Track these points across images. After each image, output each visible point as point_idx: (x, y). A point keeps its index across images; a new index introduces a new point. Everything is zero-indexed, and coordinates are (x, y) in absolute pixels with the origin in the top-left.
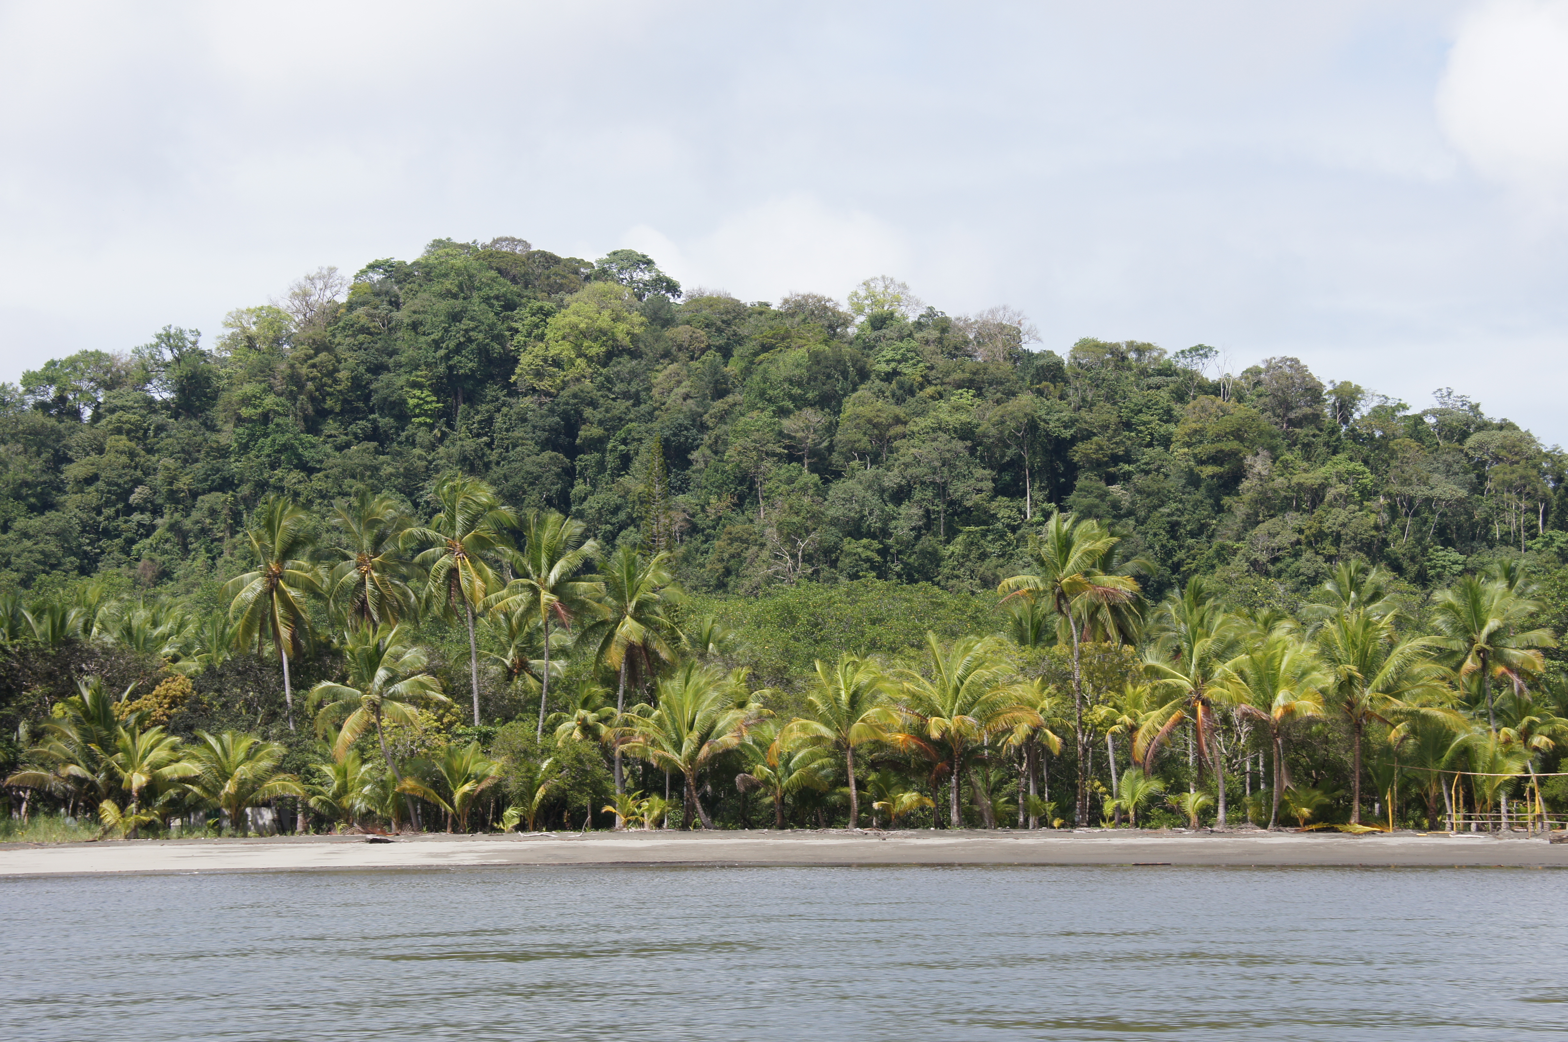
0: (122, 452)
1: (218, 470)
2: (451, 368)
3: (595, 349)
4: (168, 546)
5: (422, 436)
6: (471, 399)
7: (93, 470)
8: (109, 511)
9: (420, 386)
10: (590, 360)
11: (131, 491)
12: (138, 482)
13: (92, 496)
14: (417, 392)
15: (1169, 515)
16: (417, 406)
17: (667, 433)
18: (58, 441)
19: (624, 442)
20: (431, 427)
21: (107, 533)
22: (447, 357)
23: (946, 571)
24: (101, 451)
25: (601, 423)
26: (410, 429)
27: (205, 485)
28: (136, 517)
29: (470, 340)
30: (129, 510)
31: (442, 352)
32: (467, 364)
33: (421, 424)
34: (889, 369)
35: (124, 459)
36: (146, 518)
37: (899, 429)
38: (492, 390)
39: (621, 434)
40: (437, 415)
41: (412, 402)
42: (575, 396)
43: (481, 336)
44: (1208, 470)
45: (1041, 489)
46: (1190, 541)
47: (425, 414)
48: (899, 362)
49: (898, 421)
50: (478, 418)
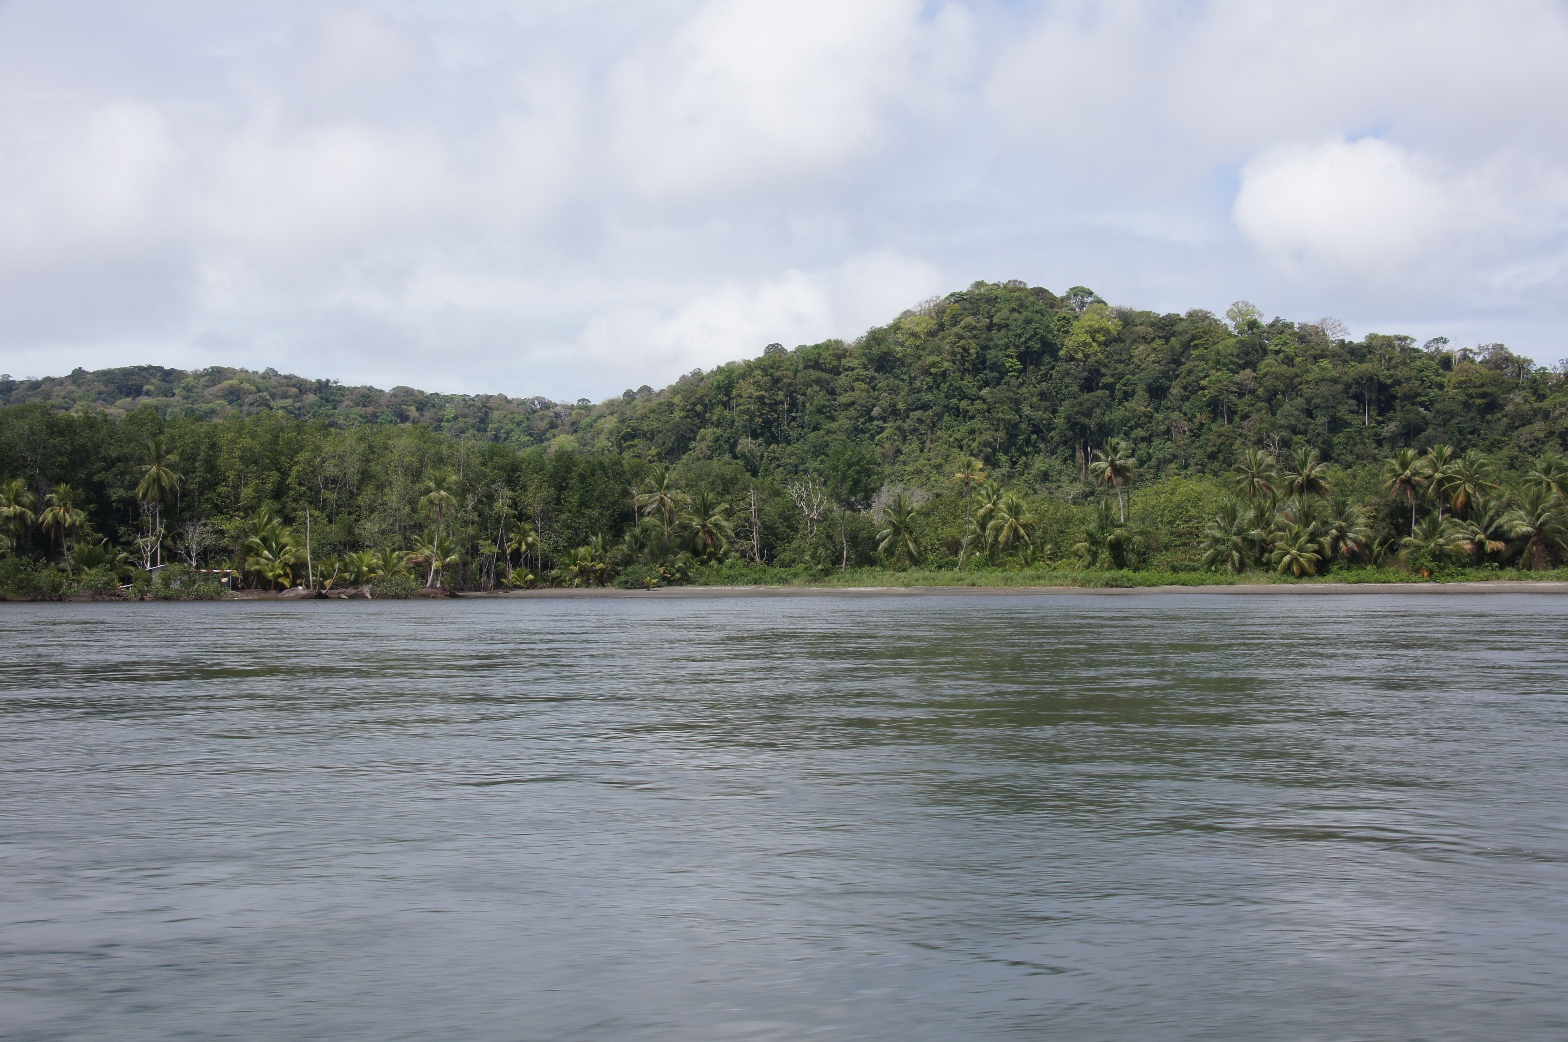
0: (864, 390)
1: (919, 400)
2: (1027, 348)
3: (1101, 338)
4: (896, 437)
5: (1014, 382)
6: (1037, 363)
7: (852, 399)
8: (863, 420)
9: (1011, 357)
10: (1099, 344)
11: (872, 410)
12: (874, 406)
13: (852, 412)
14: (1011, 360)
15: (1457, 424)
16: (1011, 367)
17: (1150, 381)
18: (828, 385)
19: (1125, 385)
20: (1018, 377)
21: (862, 431)
22: (1026, 342)
23: (1338, 451)
24: (853, 389)
25: (1113, 375)
26: (1006, 378)
27: (913, 407)
28: (876, 423)
29: (1036, 334)
30: (871, 419)
31: (1022, 340)
32: (1036, 346)
33: (1012, 376)
34: (1277, 348)
35: (865, 393)
36: (881, 423)
37: (1298, 379)
38: (1047, 359)
39: (1123, 381)
40: (1020, 371)
41: (1008, 365)
42: (1097, 362)
43: (1041, 331)
44: (1479, 401)
45: (1374, 410)
46: (1469, 436)
47: (1014, 371)
48: (1282, 345)
49: (1297, 375)
50: (1041, 372)
